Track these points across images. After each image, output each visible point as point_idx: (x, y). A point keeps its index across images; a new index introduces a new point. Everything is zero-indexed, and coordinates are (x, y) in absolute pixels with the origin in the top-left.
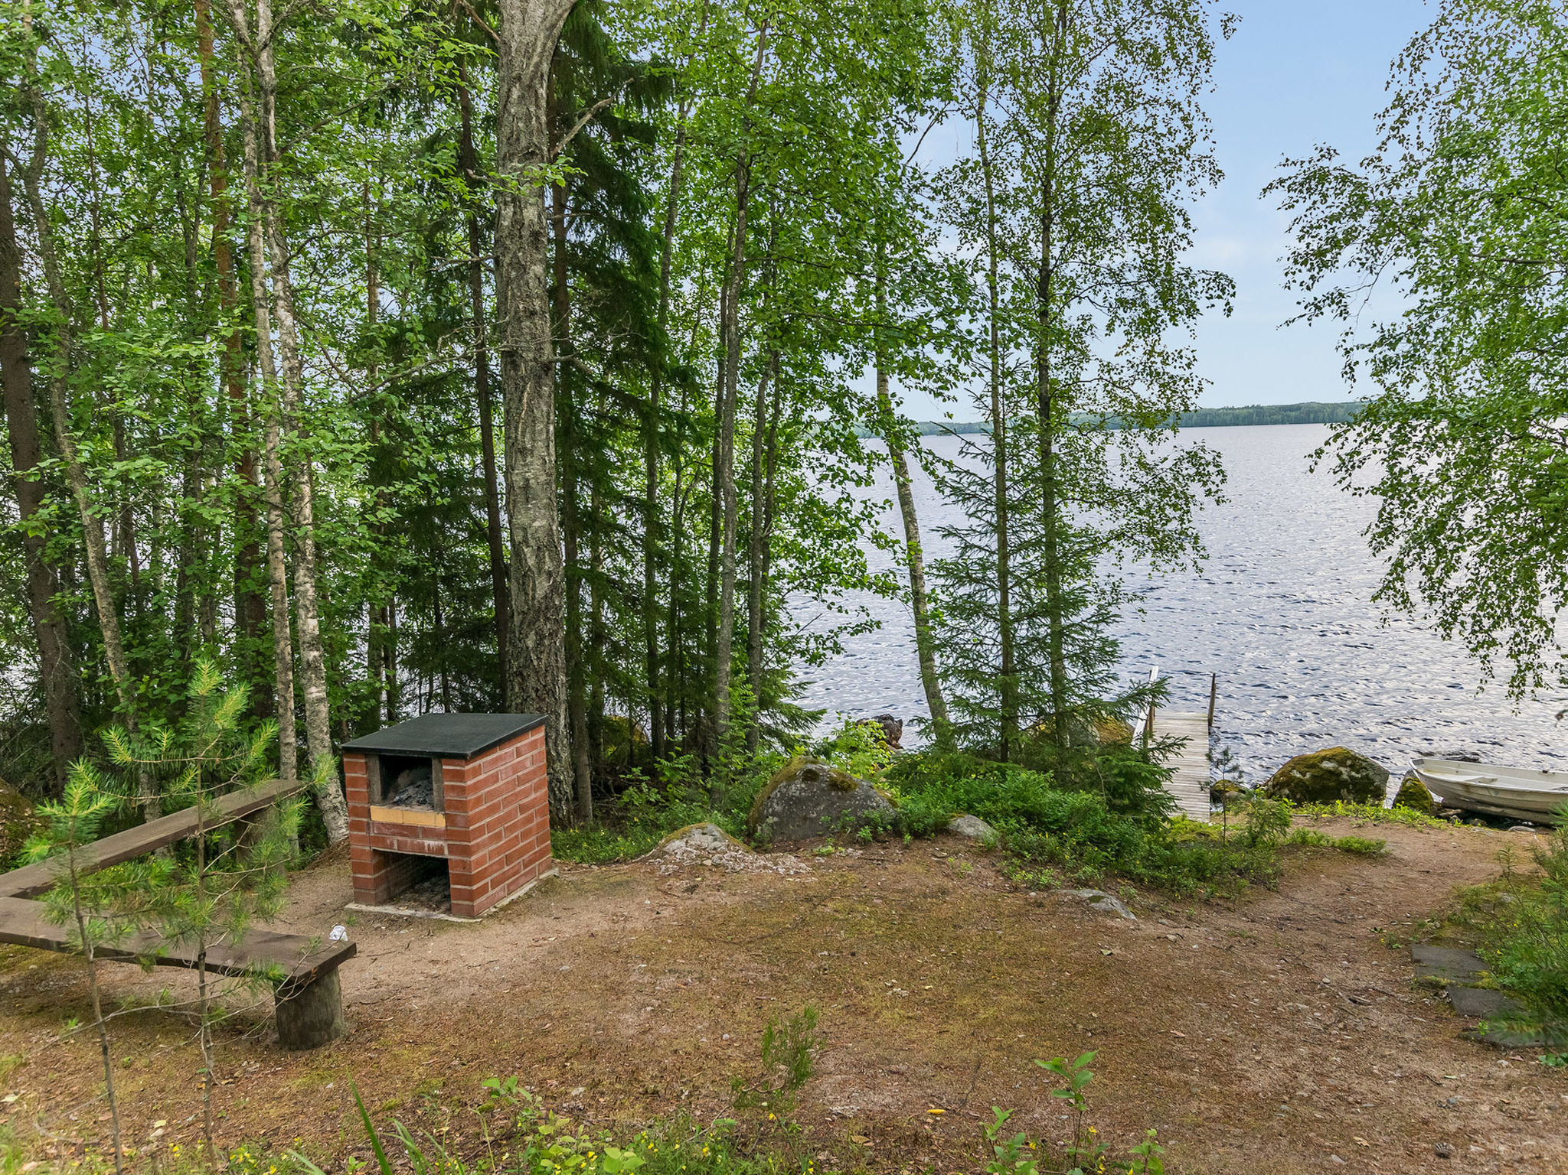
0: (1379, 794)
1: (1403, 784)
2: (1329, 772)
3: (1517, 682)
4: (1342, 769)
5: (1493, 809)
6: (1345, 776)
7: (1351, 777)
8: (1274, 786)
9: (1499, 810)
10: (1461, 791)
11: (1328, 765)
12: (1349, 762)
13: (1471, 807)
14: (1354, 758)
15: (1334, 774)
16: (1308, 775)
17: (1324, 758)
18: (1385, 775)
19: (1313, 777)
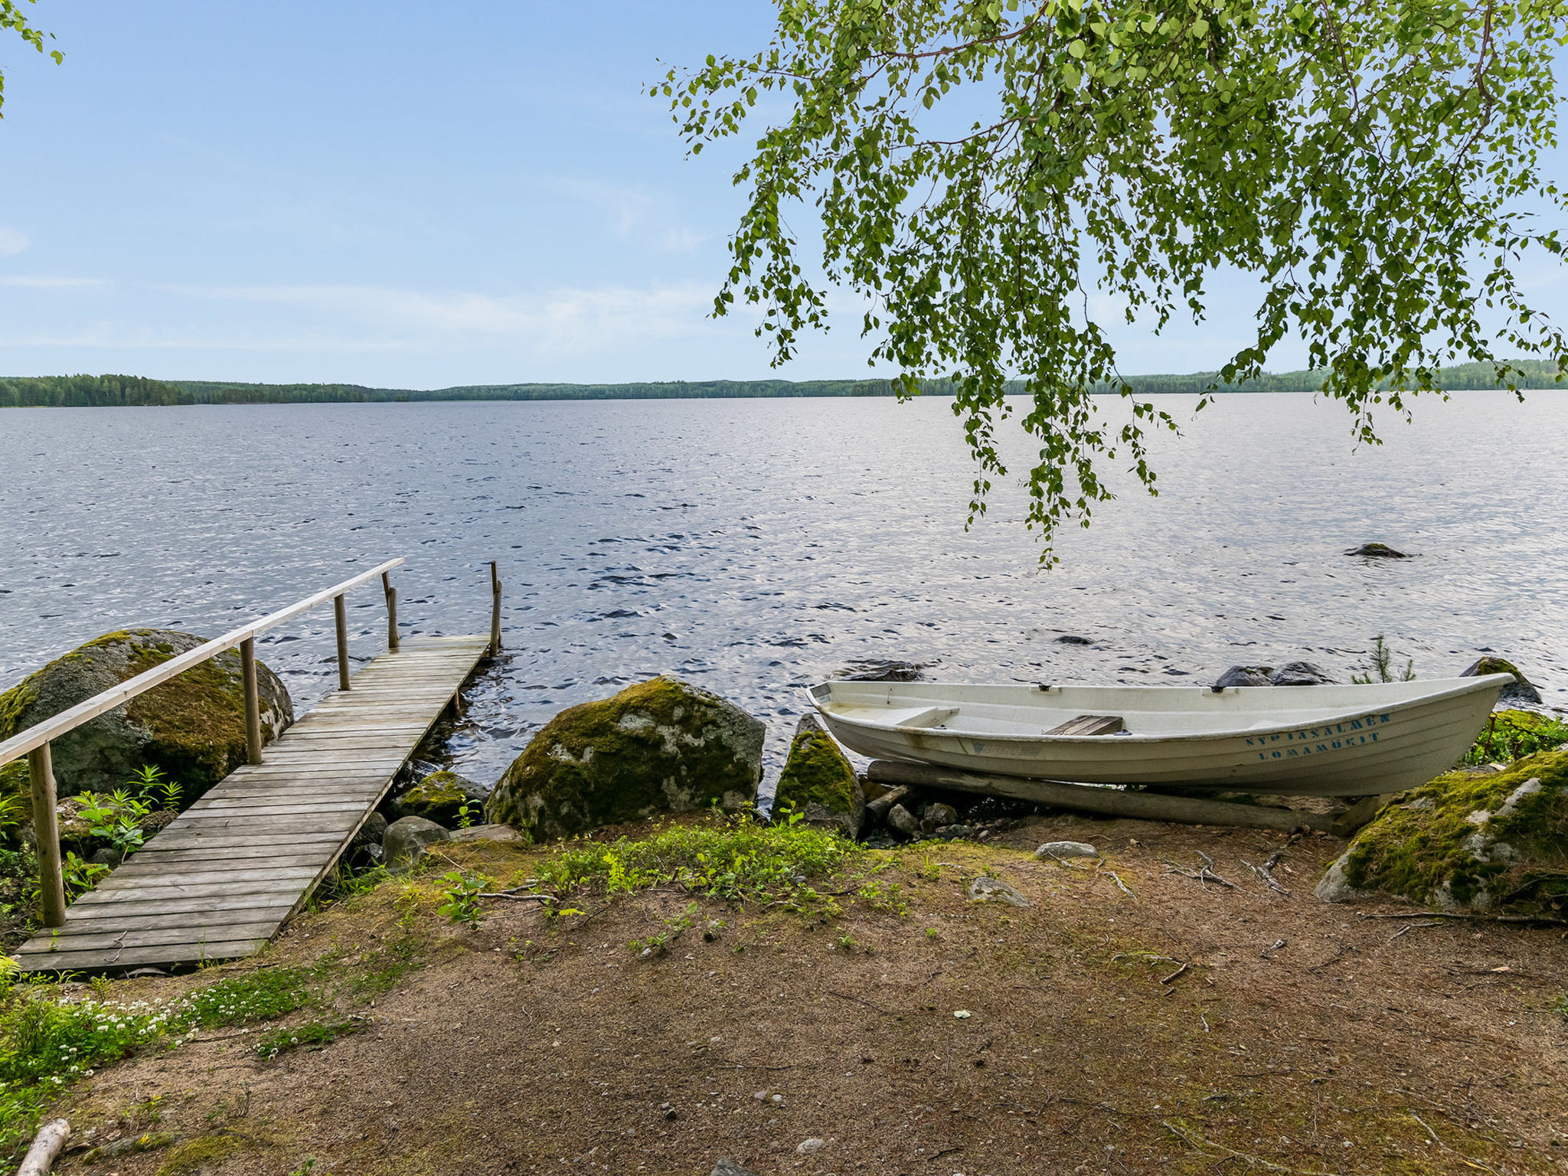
0: (745, 782)
1: (795, 749)
2: (637, 741)
3: (1045, 479)
4: (665, 731)
5: (969, 781)
6: (670, 748)
7: (683, 747)
8: (513, 790)
9: (982, 783)
10: (904, 745)
11: (633, 724)
12: (678, 712)
13: (925, 778)
14: (691, 701)
15: (648, 743)
16: (588, 755)
17: (626, 709)
18: (756, 733)
19: (600, 756)
